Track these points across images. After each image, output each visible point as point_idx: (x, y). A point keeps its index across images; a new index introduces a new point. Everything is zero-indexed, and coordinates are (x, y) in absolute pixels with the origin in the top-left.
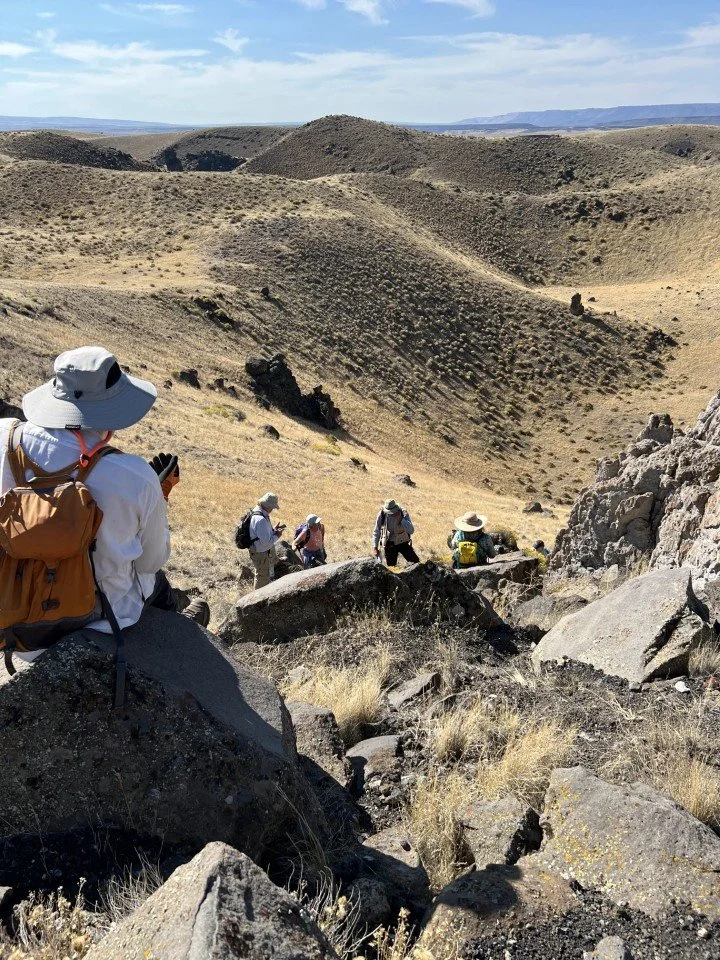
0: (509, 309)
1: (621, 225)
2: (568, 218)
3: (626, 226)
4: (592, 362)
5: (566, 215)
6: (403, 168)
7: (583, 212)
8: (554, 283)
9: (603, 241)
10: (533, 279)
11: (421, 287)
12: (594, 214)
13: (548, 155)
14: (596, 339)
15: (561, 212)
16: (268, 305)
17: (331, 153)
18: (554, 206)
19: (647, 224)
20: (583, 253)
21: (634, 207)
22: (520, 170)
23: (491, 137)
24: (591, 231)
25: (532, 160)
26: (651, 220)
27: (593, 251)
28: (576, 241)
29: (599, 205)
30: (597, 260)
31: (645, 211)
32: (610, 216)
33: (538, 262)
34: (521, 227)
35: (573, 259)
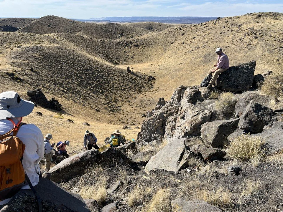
0: (110, 72)
1: (137, 48)
2: (123, 46)
3: (139, 48)
4: (135, 85)
5: (123, 45)
6: (74, 32)
7: (127, 44)
8: (122, 64)
9: (133, 52)
10: (116, 63)
11: (83, 66)
12: (130, 45)
13: (116, 29)
14: (135, 79)
15: (121, 44)
16: (33, 73)
17: (50, 26)
18: (119, 43)
19: (144, 48)
20: (128, 56)
21: (140, 43)
22: (108, 33)
23: (99, 23)
24: (130, 50)
25: (111, 30)
26: (145, 47)
27: (131, 55)
28: (126, 52)
29: (131, 42)
30: (132, 57)
31: (143, 44)
32: (134, 45)
33: (117, 58)
34: (111, 49)
35: (126, 57)
